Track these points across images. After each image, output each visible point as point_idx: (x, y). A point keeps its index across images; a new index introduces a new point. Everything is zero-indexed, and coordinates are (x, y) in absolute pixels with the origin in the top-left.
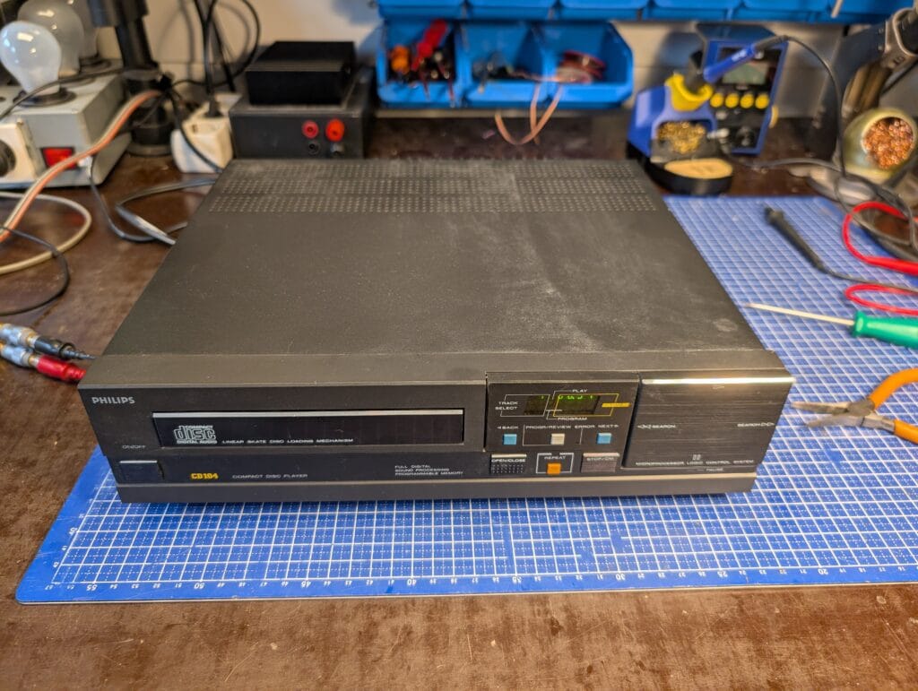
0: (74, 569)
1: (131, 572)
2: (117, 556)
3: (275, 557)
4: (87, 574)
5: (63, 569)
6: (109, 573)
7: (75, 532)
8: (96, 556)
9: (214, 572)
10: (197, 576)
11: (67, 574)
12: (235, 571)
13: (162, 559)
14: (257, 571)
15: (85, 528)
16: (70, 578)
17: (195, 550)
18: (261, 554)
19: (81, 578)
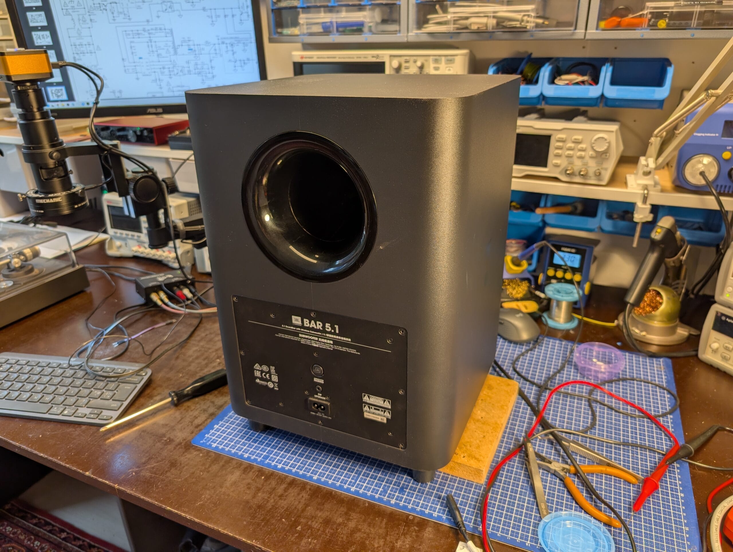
0: (211, 439)
1: (227, 445)
2: (225, 438)
3: (274, 455)
4: (214, 441)
5: (208, 438)
6: (221, 443)
7: (216, 427)
8: (219, 437)
9: (252, 453)
10: (247, 453)
11: (209, 439)
12: (259, 455)
13: (238, 444)
14: (266, 457)
15: (220, 426)
16: (209, 441)
17: (250, 444)
18: (270, 452)
19: (212, 442)
